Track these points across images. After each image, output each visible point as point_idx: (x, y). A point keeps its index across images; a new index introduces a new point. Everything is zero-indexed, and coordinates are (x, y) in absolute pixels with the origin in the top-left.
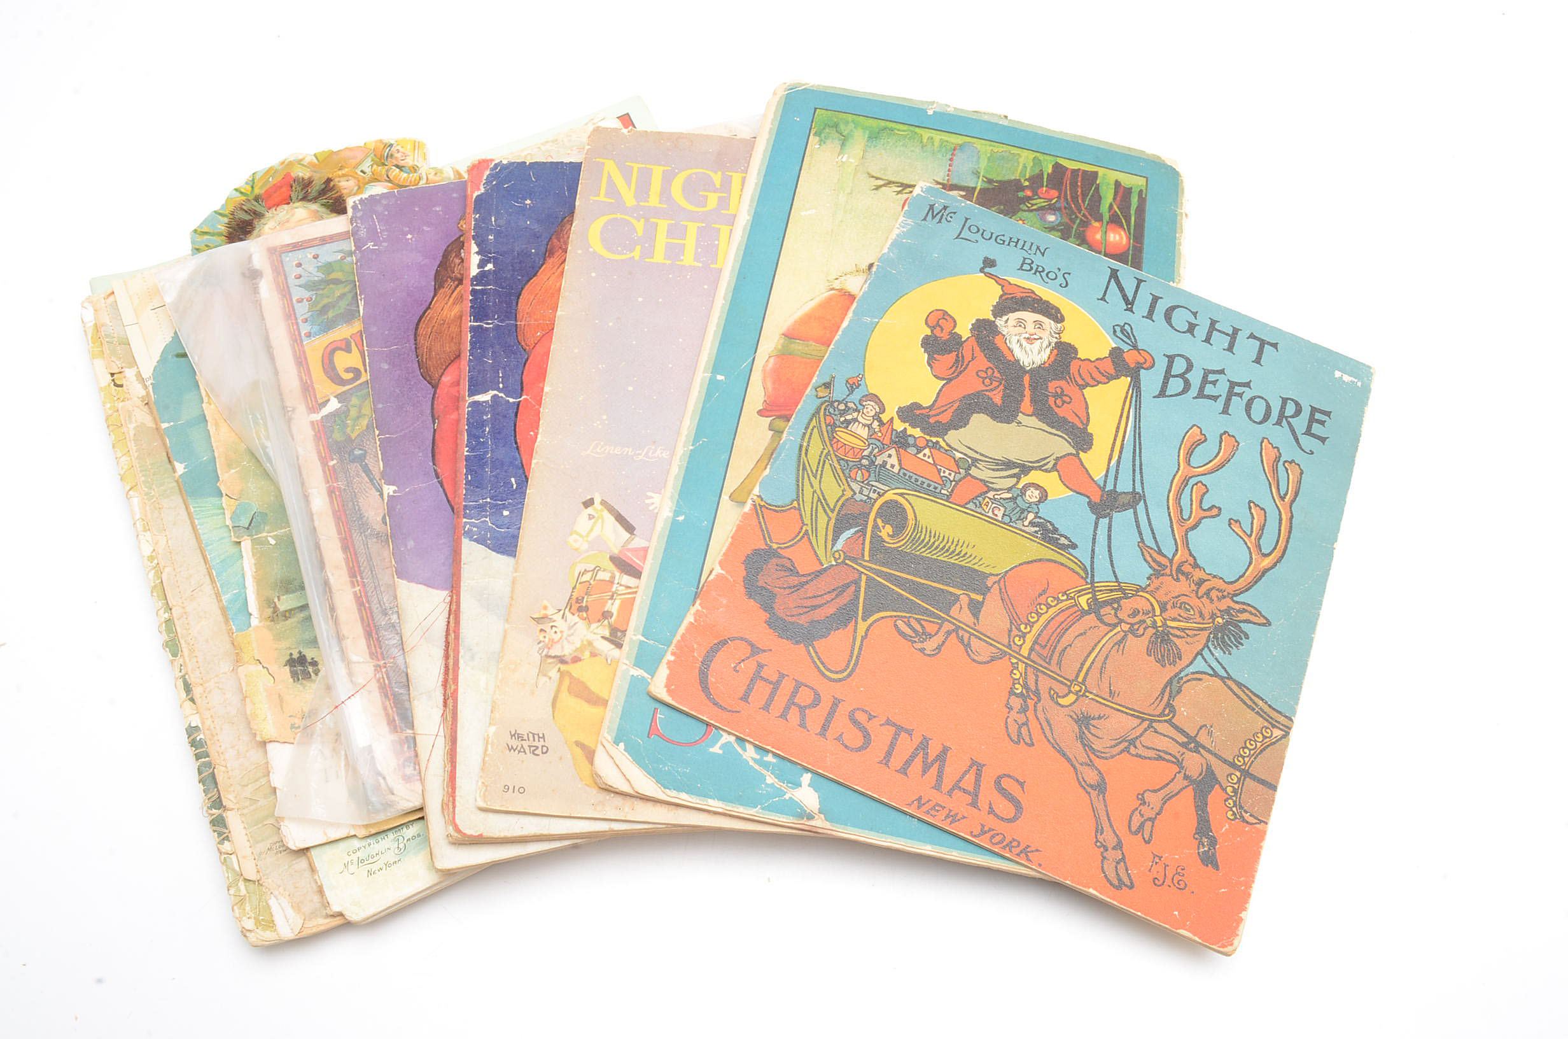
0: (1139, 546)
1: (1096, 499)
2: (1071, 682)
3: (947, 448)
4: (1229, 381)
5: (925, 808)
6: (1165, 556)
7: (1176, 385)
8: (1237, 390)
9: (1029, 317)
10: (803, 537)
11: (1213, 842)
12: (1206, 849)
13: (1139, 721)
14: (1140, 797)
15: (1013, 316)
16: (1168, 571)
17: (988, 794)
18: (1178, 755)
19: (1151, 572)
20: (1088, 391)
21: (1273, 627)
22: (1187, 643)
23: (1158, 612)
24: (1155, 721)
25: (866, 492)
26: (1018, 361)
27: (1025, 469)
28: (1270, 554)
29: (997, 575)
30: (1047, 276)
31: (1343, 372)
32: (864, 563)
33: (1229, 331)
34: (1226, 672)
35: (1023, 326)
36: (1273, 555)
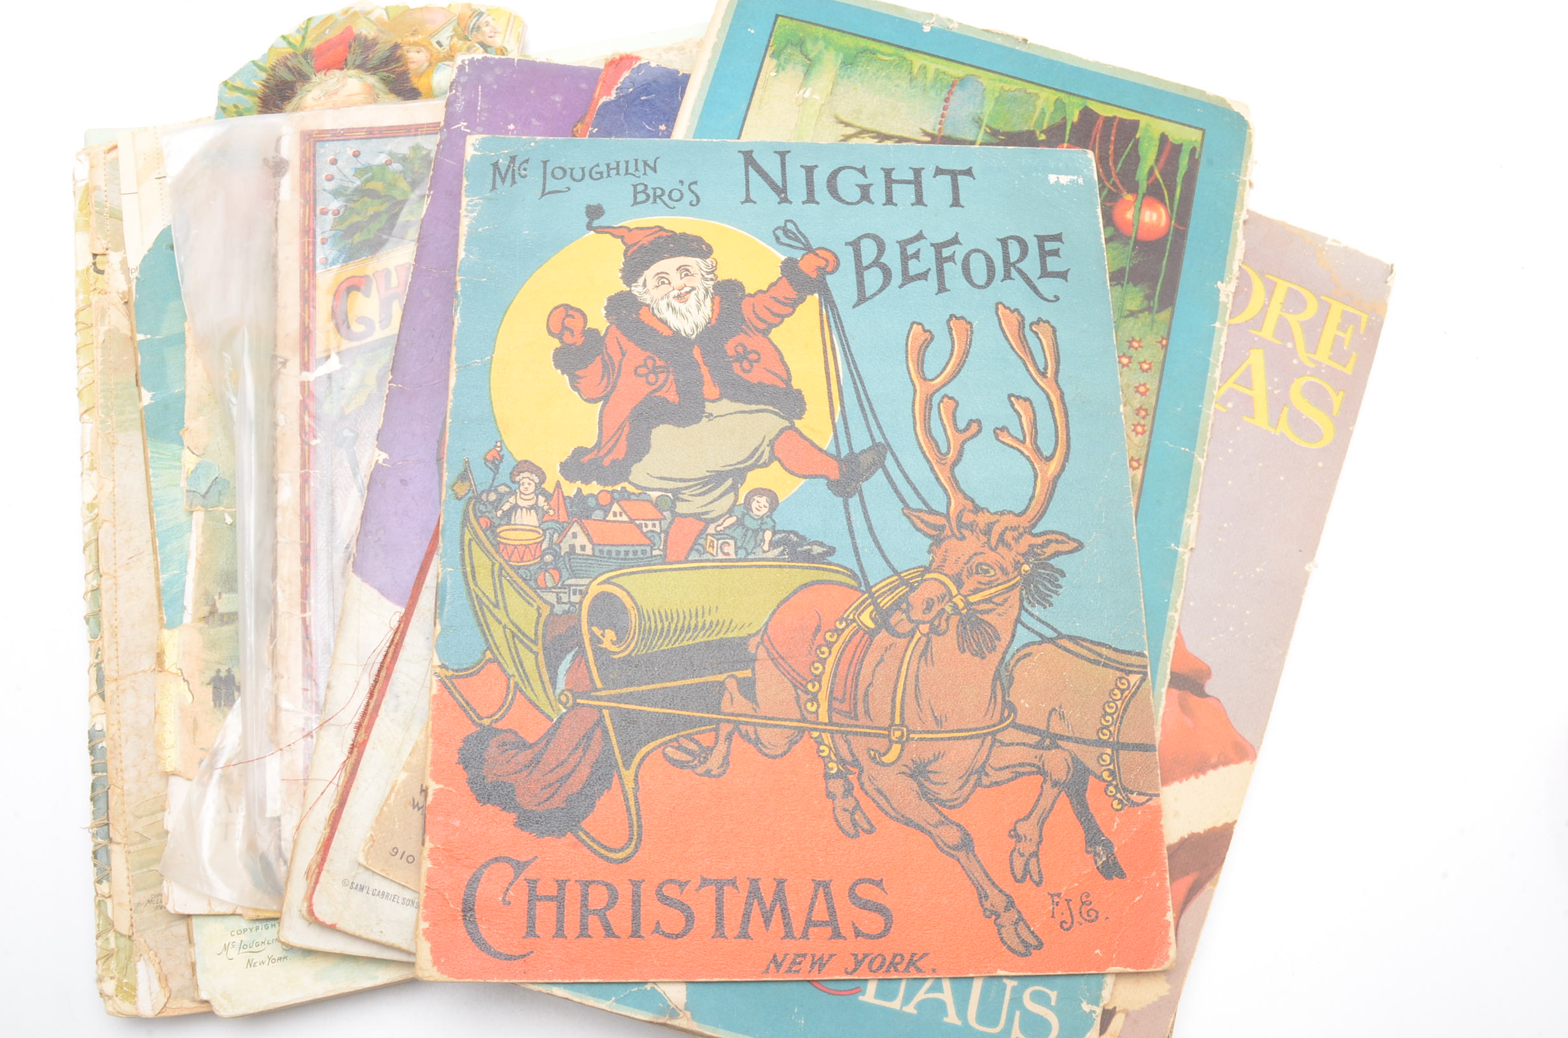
0: (904, 514)
1: (835, 475)
2: (888, 729)
4: (932, 245)
5: (784, 968)
6: (937, 513)
7: (873, 278)
8: (946, 252)
9: (669, 265)
10: (515, 693)
11: (1108, 845)
12: (1104, 859)
13: (979, 741)
14: (1012, 833)
15: (649, 274)
16: (947, 532)
17: (847, 913)
18: (1036, 762)
19: (929, 541)
20: (775, 335)
21: (1087, 548)
22: (999, 615)
23: (954, 591)
24: (998, 731)
25: (565, 599)
26: (678, 332)
28: (1053, 455)
29: (757, 633)
30: (670, 198)
31: (1058, 172)
32: (598, 694)
33: (910, 176)
34: (1055, 630)
35: (666, 282)
36: (1057, 454)
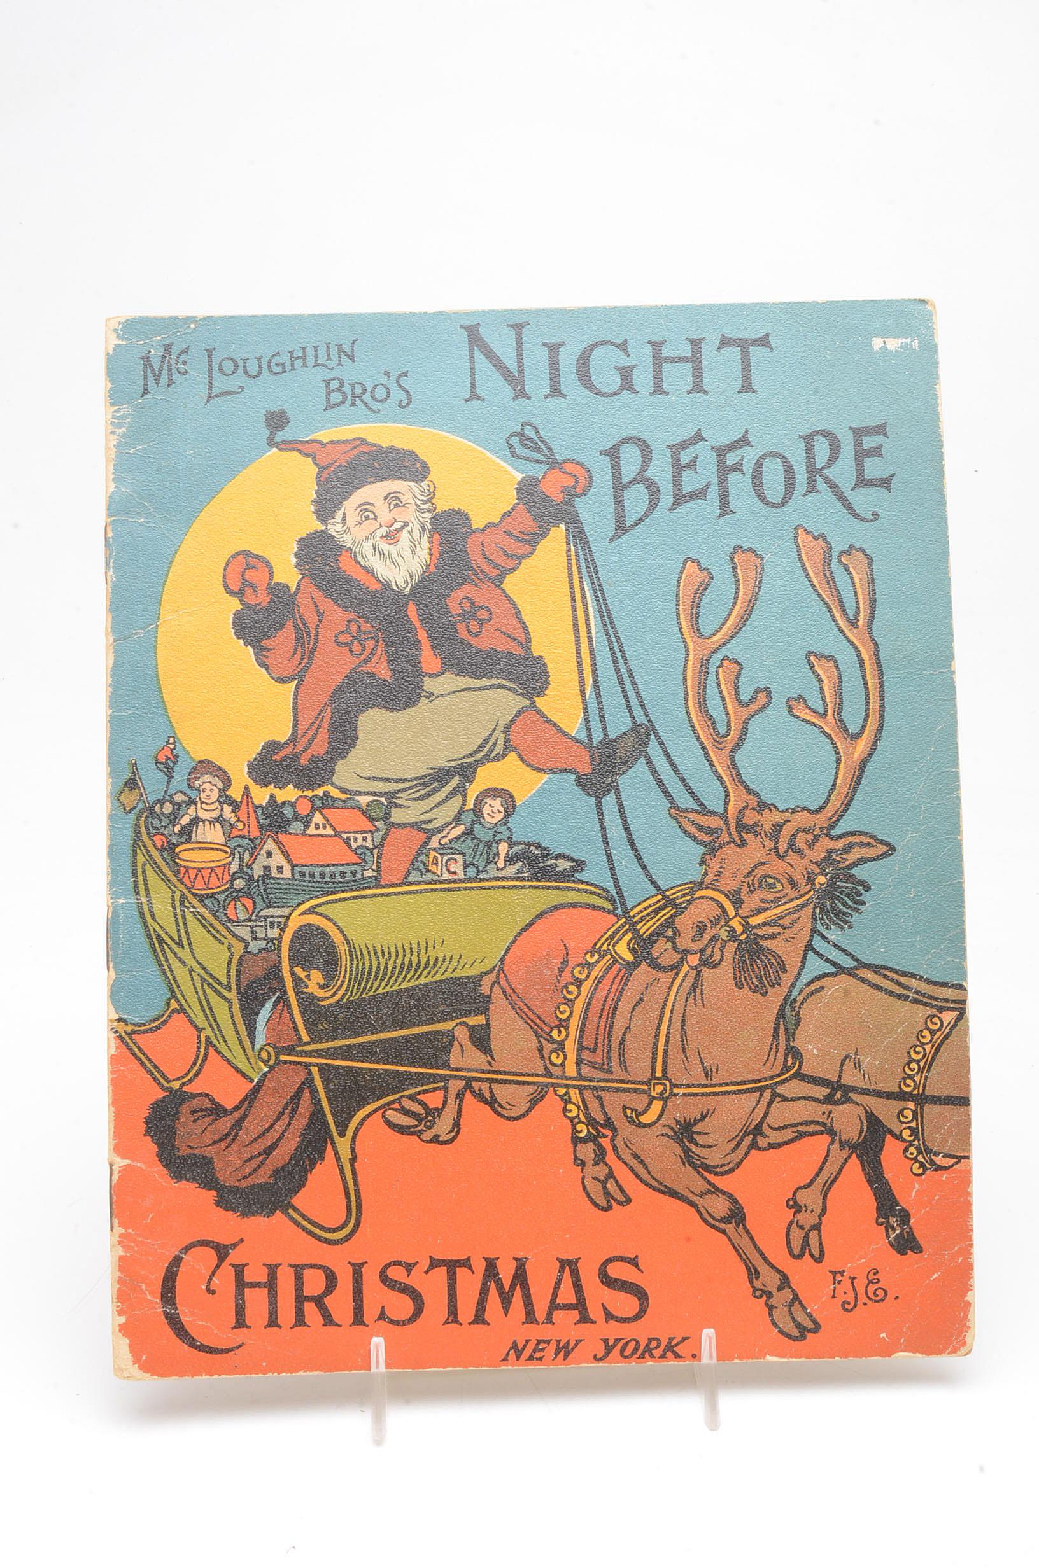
2: (648, 1083)
3: (344, 797)
4: (712, 449)
5: (525, 1355)
6: (713, 813)
7: (636, 498)
8: (732, 458)
9: (373, 493)
10: (206, 1048)
11: (905, 1217)
12: (898, 1232)
13: (757, 1095)
14: (791, 1203)
15: (350, 506)
16: (725, 837)
17: (597, 1295)
18: (823, 1119)
19: (702, 850)
20: (510, 584)
21: (900, 852)
22: (786, 940)
23: (731, 912)
24: (778, 1084)
25: (261, 934)
26: (388, 585)
27: (467, 772)
28: (861, 733)
29: (491, 971)
30: (373, 396)
31: (885, 333)
32: (306, 1048)
33: (686, 350)
34: (853, 957)
35: (372, 516)
36: (867, 729)
